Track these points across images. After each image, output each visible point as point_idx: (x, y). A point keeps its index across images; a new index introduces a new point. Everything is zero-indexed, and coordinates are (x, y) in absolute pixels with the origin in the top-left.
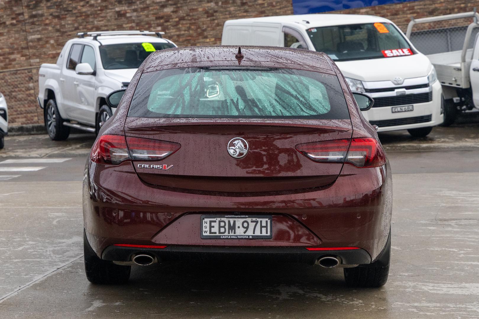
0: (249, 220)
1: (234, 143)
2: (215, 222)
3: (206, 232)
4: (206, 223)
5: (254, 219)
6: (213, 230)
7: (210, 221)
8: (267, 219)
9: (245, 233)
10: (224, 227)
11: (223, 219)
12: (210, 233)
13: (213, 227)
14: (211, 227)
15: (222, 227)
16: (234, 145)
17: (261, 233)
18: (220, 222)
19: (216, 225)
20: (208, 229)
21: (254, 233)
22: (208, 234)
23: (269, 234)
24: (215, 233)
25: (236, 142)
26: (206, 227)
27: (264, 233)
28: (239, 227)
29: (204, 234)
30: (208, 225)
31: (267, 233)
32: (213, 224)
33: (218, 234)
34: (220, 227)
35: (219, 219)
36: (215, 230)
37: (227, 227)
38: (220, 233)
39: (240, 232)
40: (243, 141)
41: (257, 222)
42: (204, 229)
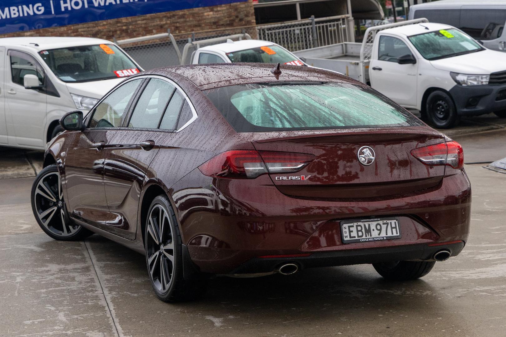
0: (381, 222)
1: (363, 151)
2: (353, 226)
3: (346, 237)
4: (346, 228)
5: (385, 221)
6: (352, 235)
7: (348, 226)
8: (395, 221)
9: (379, 234)
10: (361, 231)
11: (359, 223)
12: (350, 237)
13: (352, 231)
14: (350, 232)
15: (360, 231)
16: (363, 153)
17: (392, 234)
18: (357, 226)
19: (354, 229)
20: (348, 234)
21: (387, 235)
22: (348, 239)
23: (398, 234)
24: (355, 237)
25: (364, 150)
26: (346, 232)
27: (395, 234)
28: (373, 230)
29: (345, 239)
30: (347, 230)
31: (397, 233)
32: (351, 229)
33: (357, 238)
34: (358, 231)
35: (355, 224)
36: (354, 234)
37: (363, 230)
38: (358, 236)
39: (375, 234)
40: (370, 149)
41: (387, 224)
42: (345, 235)
